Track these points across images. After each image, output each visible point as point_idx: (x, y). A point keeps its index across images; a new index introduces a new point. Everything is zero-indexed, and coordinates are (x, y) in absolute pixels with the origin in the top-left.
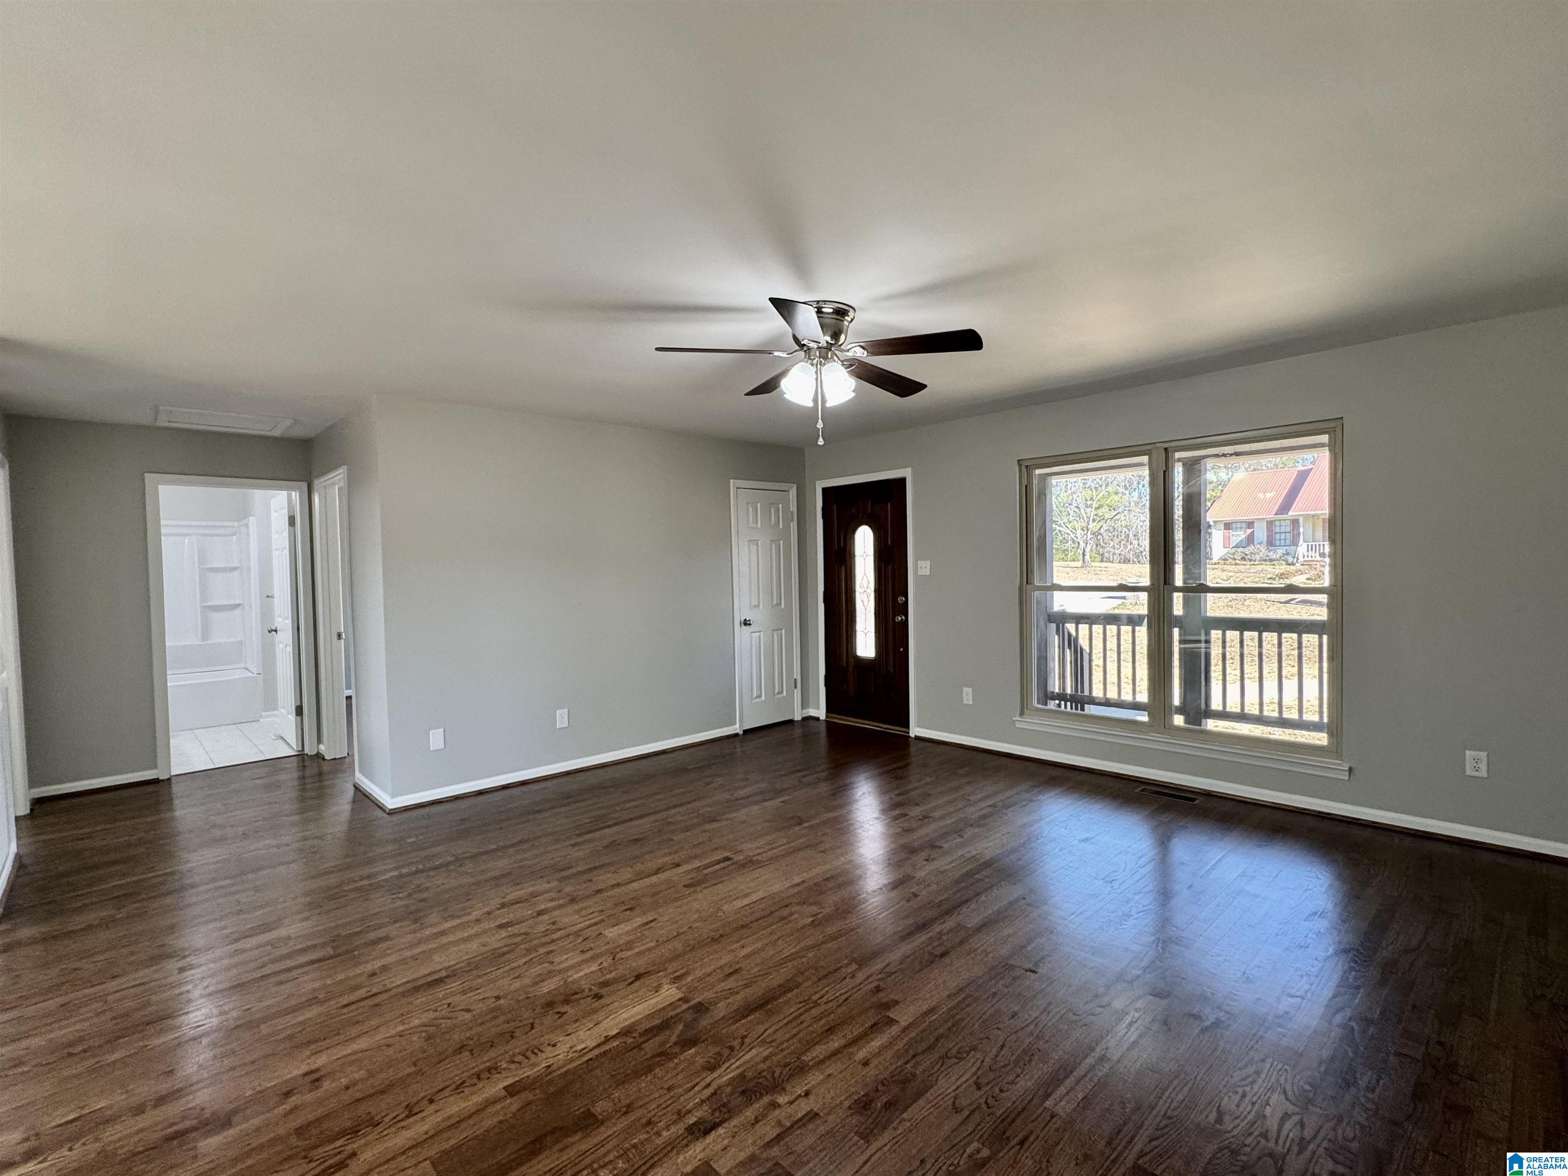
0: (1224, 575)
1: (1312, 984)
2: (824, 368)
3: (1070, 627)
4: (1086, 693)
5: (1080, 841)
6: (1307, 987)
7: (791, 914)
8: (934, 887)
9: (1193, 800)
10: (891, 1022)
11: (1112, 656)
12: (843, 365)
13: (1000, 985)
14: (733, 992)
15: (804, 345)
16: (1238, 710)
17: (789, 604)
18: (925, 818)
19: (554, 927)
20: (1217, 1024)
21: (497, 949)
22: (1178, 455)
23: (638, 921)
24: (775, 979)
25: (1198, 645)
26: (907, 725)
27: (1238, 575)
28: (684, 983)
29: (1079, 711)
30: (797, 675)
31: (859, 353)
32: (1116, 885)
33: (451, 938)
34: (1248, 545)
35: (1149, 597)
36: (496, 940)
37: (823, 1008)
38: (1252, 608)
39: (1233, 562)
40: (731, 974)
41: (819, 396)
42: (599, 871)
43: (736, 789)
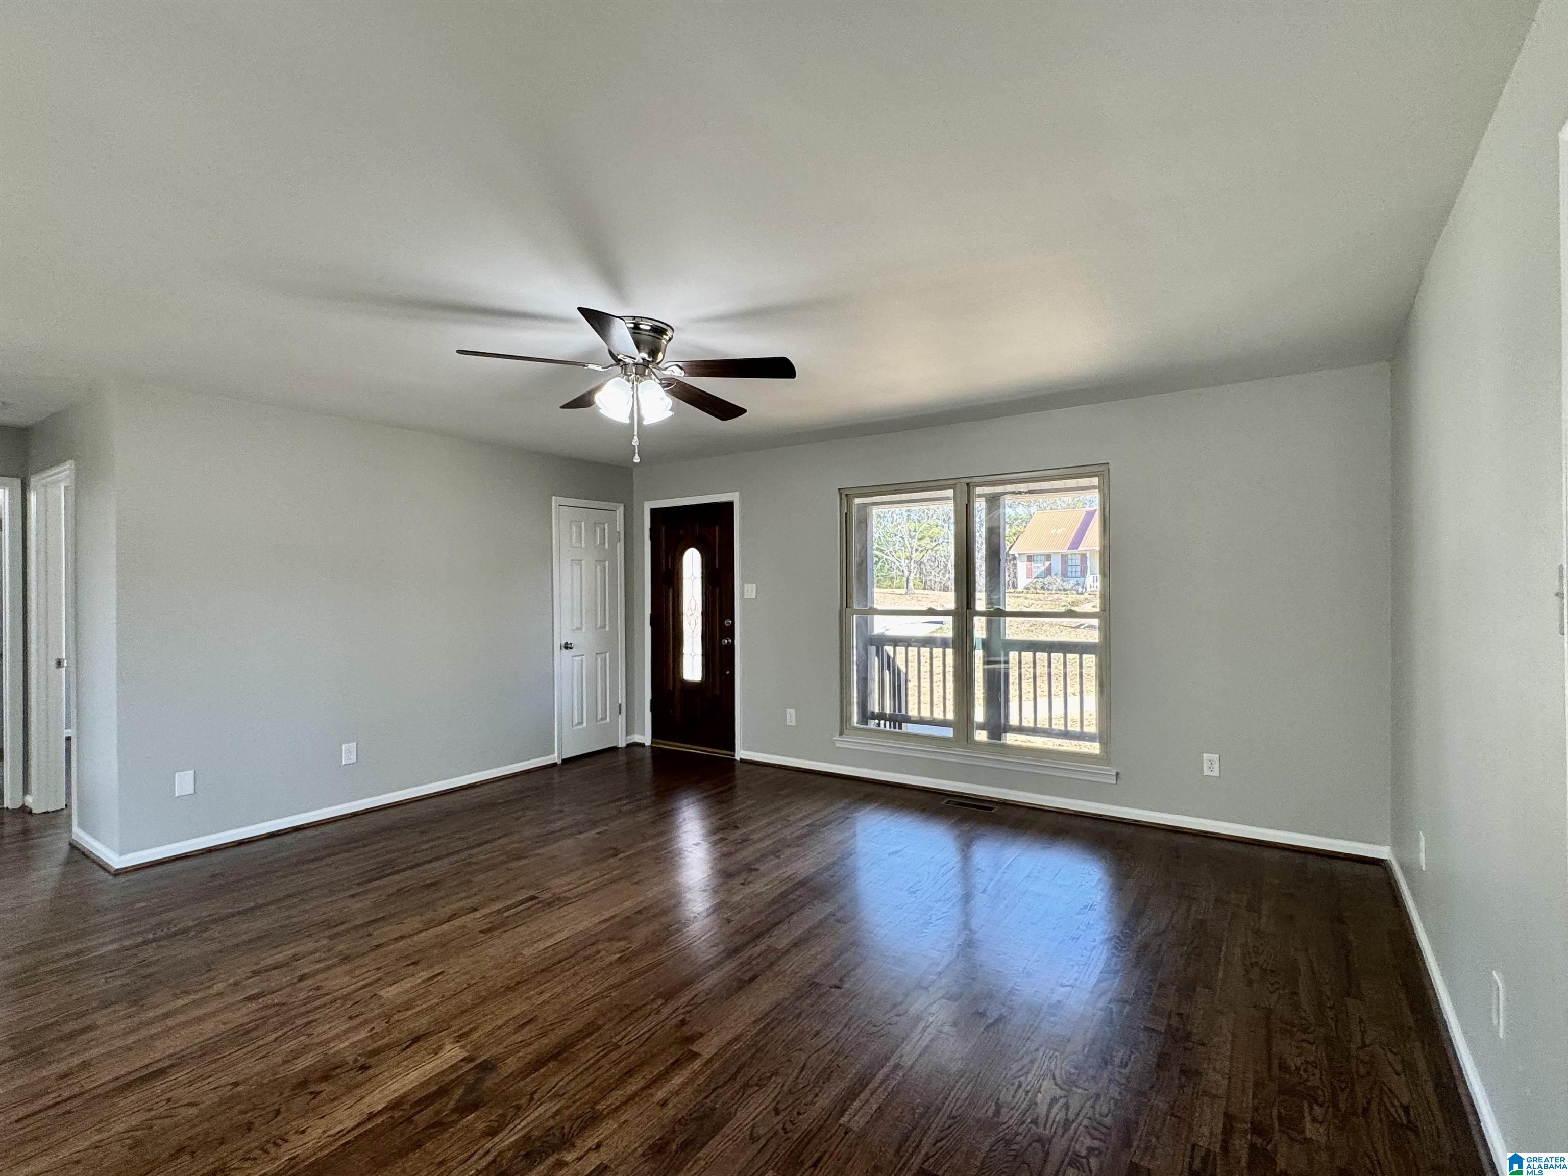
0: (1027, 602)
1: (1080, 973)
2: (640, 385)
3: (889, 649)
4: (903, 712)
5: (889, 855)
6: (1077, 975)
7: (598, 952)
8: (748, 910)
9: (991, 809)
10: (695, 1055)
11: (925, 676)
12: (661, 384)
13: (805, 1005)
14: (526, 1044)
15: (620, 360)
16: (1032, 725)
17: (614, 626)
18: (744, 841)
19: (318, 993)
20: (1000, 1019)
21: (242, 1025)
22: (979, 490)
23: (425, 975)
24: (575, 1024)
25: (997, 666)
26: (732, 748)
27: (1037, 603)
28: (469, 1040)
29: (897, 730)
30: (622, 700)
31: (678, 373)
32: (919, 894)
33: (181, 1018)
34: (1046, 576)
35: (954, 621)
36: (240, 1016)
37: (624, 1049)
38: (1048, 633)
39: (1035, 591)
40: (524, 1025)
41: (636, 412)
42: (380, 924)
43: (551, 822)
